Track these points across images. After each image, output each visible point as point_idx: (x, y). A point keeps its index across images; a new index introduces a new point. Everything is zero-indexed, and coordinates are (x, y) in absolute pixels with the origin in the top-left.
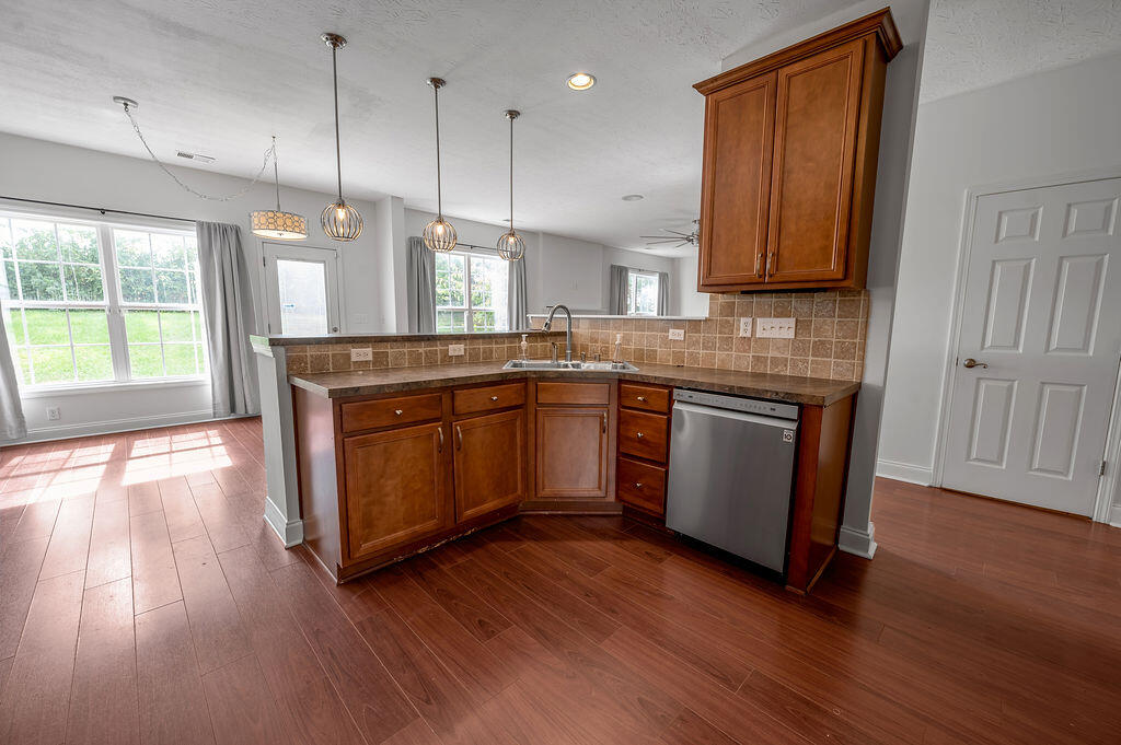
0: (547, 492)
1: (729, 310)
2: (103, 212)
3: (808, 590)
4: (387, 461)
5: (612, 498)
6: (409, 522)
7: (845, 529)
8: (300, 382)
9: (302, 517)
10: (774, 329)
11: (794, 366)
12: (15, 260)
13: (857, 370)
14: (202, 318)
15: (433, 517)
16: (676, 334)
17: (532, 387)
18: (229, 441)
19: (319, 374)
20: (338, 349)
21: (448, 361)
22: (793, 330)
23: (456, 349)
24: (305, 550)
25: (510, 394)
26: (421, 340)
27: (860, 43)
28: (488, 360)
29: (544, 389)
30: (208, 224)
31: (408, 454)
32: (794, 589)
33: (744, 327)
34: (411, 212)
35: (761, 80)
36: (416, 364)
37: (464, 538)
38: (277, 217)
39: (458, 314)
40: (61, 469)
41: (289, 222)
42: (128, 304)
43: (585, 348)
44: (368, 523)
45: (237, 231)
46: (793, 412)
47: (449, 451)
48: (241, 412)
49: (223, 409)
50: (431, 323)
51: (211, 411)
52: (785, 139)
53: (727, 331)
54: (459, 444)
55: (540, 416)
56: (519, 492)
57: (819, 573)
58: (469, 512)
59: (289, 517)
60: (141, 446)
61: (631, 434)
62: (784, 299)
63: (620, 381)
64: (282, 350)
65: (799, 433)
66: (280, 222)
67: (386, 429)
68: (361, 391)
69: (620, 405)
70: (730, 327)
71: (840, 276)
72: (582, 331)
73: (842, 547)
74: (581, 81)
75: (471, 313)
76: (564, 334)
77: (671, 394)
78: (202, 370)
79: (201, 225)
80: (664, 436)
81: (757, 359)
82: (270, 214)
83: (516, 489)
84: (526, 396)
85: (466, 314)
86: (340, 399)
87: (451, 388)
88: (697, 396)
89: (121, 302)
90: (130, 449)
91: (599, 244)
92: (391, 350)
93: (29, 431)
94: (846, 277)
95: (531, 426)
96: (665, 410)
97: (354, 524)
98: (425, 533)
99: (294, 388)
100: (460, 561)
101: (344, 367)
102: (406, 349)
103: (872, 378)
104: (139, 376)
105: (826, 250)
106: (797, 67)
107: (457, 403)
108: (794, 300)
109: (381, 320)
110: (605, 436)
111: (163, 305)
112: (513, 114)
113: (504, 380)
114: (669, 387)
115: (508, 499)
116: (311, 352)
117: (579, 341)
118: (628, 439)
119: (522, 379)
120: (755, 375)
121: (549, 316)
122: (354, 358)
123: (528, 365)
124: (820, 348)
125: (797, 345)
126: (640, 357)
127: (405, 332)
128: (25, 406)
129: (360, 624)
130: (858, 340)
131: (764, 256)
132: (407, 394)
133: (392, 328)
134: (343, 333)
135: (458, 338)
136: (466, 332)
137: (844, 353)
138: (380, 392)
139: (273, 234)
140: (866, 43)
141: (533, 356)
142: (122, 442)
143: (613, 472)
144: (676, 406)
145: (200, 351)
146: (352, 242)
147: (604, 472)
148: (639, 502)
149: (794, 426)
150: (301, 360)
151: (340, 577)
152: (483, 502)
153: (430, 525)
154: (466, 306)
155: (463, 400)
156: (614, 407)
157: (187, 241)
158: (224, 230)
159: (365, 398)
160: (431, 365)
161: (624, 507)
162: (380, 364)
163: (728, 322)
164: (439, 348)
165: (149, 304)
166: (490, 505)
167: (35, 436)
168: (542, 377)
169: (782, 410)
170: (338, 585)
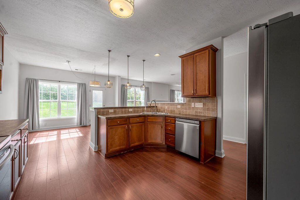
0: (150, 141)
1: (189, 101)
2: (59, 81)
3: (205, 163)
4: (116, 132)
5: (164, 143)
6: (119, 146)
7: (217, 151)
8: (99, 116)
9: (98, 145)
10: (199, 105)
11: (203, 113)
12: (42, 92)
13: (216, 114)
14: (76, 103)
15: (124, 145)
16: (179, 106)
17: (146, 118)
18: (80, 131)
19: (103, 115)
20: (107, 110)
21: (129, 112)
22: (202, 105)
23: (131, 110)
24: (98, 152)
25: (141, 120)
26: (124, 108)
27: (208, 50)
28: (138, 112)
29: (149, 118)
30: (79, 83)
31: (120, 131)
32: (202, 163)
33: (193, 105)
34: (122, 79)
35: (191, 56)
36: (122, 113)
37: (131, 151)
38: (95, 82)
39: (132, 102)
40: (48, 136)
41: (97, 83)
42: (62, 100)
43: (160, 110)
44: (111, 145)
45: (85, 84)
46: (198, 122)
47: (128, 131)
48: (82, 125)
49: (79, 124)
50: (126, 104)
51: (76, 125)
52: (196, 67)
53: (189, 106)
54: (130, 129)
55: (148, 124)
56: (143, 141)
57: (209, 160)
58: (132, 145)
59: (95, 145)
60: (62, 132)
61: (168, 129)
62: (200, 99)
63: (165, 117)
64: (96, 110)
65: (200, 127)
66: (95, 83)
67: (116, 125)
68: (111, 118)
69: (165, 122)
70: (190, 105)
71: (208, 94)
72: (159, 106)
73: (216, 155)
74: (157, 55)
75: (136, 102)
76: (154, 107)
77: (175, 119)
78: (75, 115)
79: (78, 83)
80: (174, 129)
81: (196, 112)
82: (93, 82)
83: (142, 141)
84: (145, 120)
85: (134, 102)
86: (108, 119)
87: (129, 118)
88: (180, 120)
89: (61, 100)
90: (60, 132)
91: (167, 84)
92: (117, 110)
93: (40, 128)
94: (209, 94)
95: (146, 126)
96: (174, 123)
97: (109, 145)
98: (123, 148)
99: (98, 117)
100: (130, 155)
101: (108, 113)
102: (120, 110)
103: (219, 116)
104: (62, 117)
105: (205, 89)
106: (197, 54)
107: (130, 121)
108: (203, 99)
109: (114, 103)
110: (162, 129)
111: (69, 100)
112: (144, 61)
113: (140, 116)
114: (175, 117)
115: (141, 143)
116: (102, 110)
117: (158, 108)
118: (167, 130)
119: (144, 116)
120: (195, 115)
121: (151, 102)
122: (110, 112)
123: (146, 113)
124: (208, 109)
125: (204, 109)
126: (172, 112)
127: (120, 106)
128: (40, 122)
129: (109, 165)
130: (215, 108)
131: (194, 90)
132: (120, 118)
133: (117, 106)
134: (106, 106)
135: (131, 108)
136: (134, 106)
137: (213, 110)
138: (115, 118)
139: (94, 86)
140: (209, 50)
141: (148, 111)
142: (58, 131)
143: (164, 138)
144: (176, 122)
145: (75, 111)
146: (110, 88)
147: (162, 137)
148: (170, 144)
149: (199, 125)
150: (100, 112)
151: (105, 157)
152: (135, 143)
153: (124, 147)
154: (134, 100)
155: (131, 120)
156: (164, 122)
157: (75, 87)
158: (82, 84)
159: (112, 119)
160: (125, 113)
161: (167, 146)
162: (115, 112)
163: (189, 104)
164: (127, 110)
165: (66, 100)
166: (137, 144)
167: (41, 129)
168: (148, 116)
169: (196, 122)
170: (105, 158)
